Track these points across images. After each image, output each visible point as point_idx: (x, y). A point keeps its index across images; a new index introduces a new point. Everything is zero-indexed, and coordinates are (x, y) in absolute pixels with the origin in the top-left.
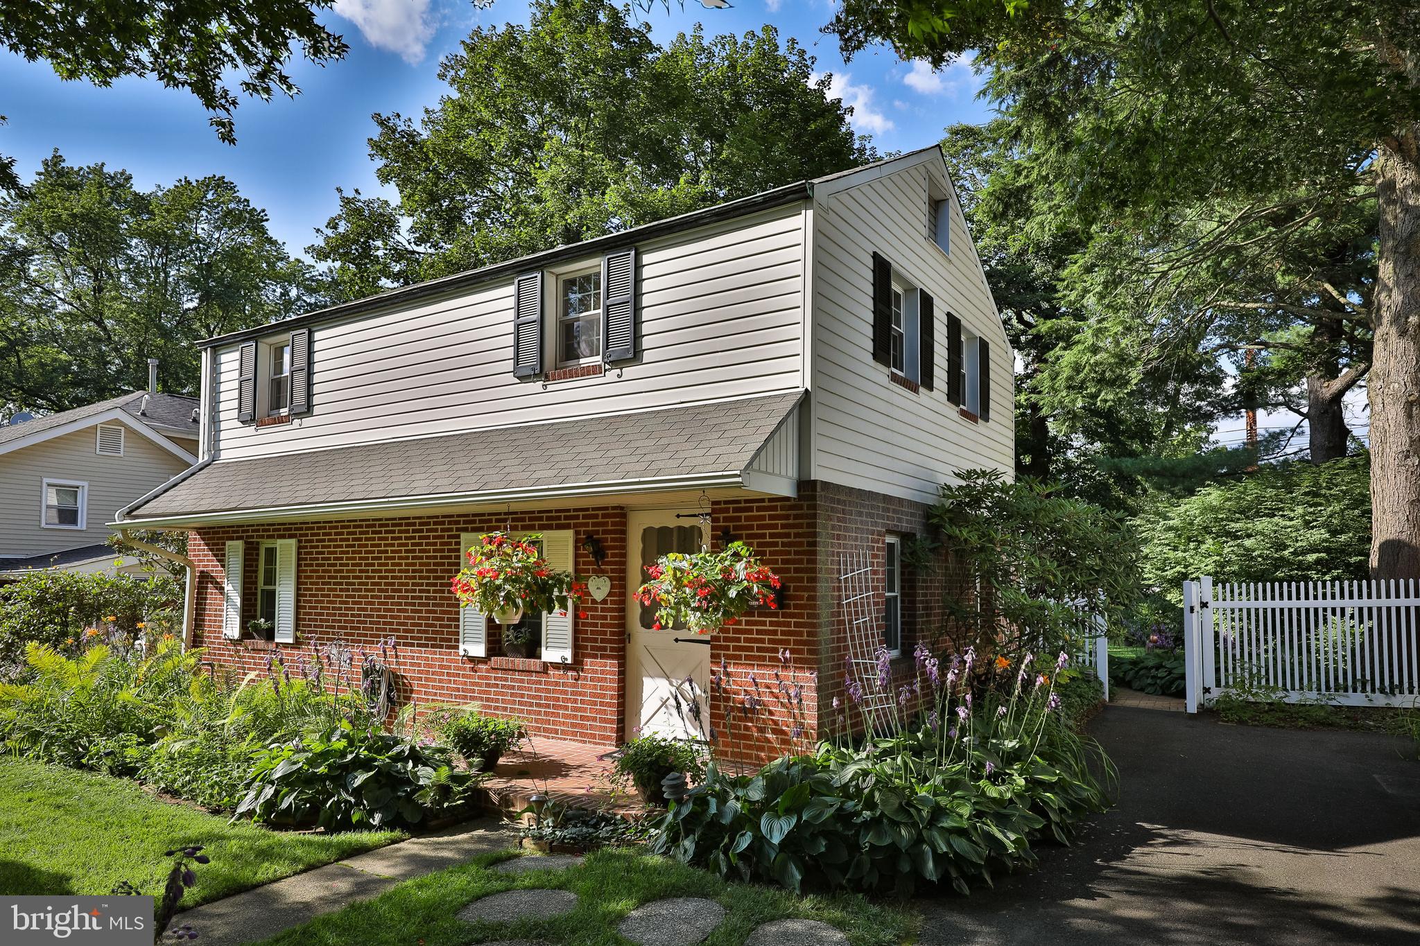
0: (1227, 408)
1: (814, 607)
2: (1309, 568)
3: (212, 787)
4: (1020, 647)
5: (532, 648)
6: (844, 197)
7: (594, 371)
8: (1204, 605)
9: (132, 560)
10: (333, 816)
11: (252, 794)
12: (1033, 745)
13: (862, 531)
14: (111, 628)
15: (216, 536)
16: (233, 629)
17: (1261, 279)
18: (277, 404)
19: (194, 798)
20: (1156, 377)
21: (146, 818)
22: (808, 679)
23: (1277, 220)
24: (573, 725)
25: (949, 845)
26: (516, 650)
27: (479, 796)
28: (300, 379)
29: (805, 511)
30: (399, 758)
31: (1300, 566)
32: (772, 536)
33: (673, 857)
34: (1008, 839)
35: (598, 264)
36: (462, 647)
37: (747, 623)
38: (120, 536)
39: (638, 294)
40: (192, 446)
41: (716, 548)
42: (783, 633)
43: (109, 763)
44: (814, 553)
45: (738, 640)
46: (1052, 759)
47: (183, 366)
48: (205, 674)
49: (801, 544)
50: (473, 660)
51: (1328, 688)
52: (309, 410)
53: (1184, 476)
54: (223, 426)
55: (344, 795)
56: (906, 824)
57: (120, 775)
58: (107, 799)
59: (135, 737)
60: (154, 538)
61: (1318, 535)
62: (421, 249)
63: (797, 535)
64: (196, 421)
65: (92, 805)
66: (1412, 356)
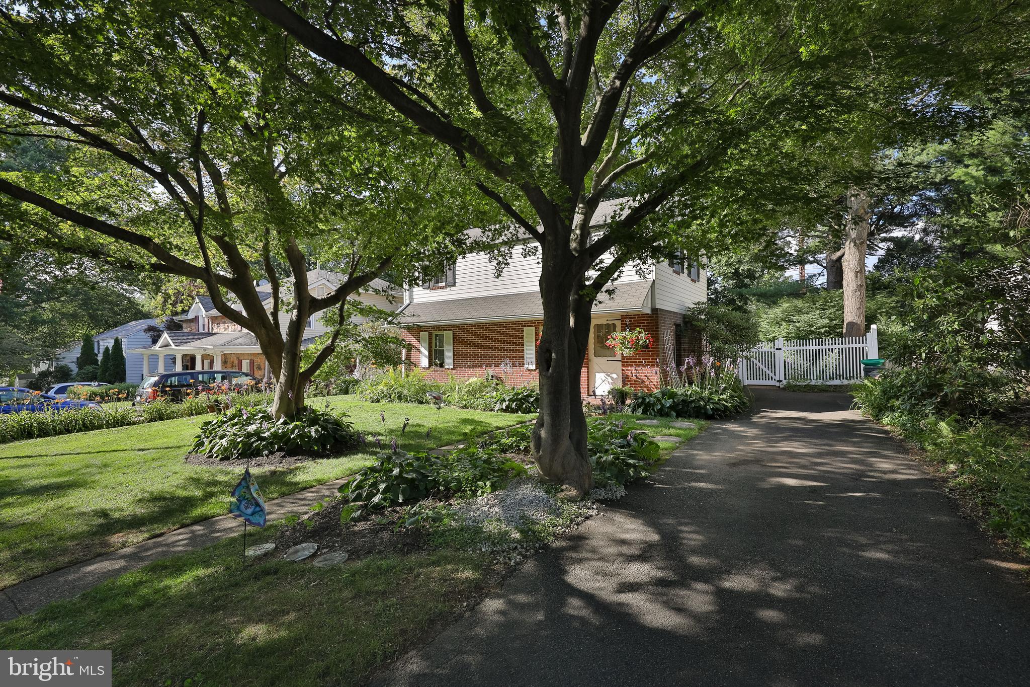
1: (658, 348)
2: (822, 334)
8: (780, 349)
11: (498, 405)
13: (669, 324)
15: (415, 330)
16: (425, 362)
25: (714, 406)
28: (450, 273)
29: (649, 316)
32: (648, 325)
36: (525, 366)
37: (635, 354)
42: (647, 356)
44: (658, 331)
45: (631, 359)
50: (530, 370)
51: (826, 378)
52: (454, 284)
53: (771, 296)
54: (414, 289)
56: (701, 402)
61: (826, 321)
63: (652, 326)
66: (857, 254)
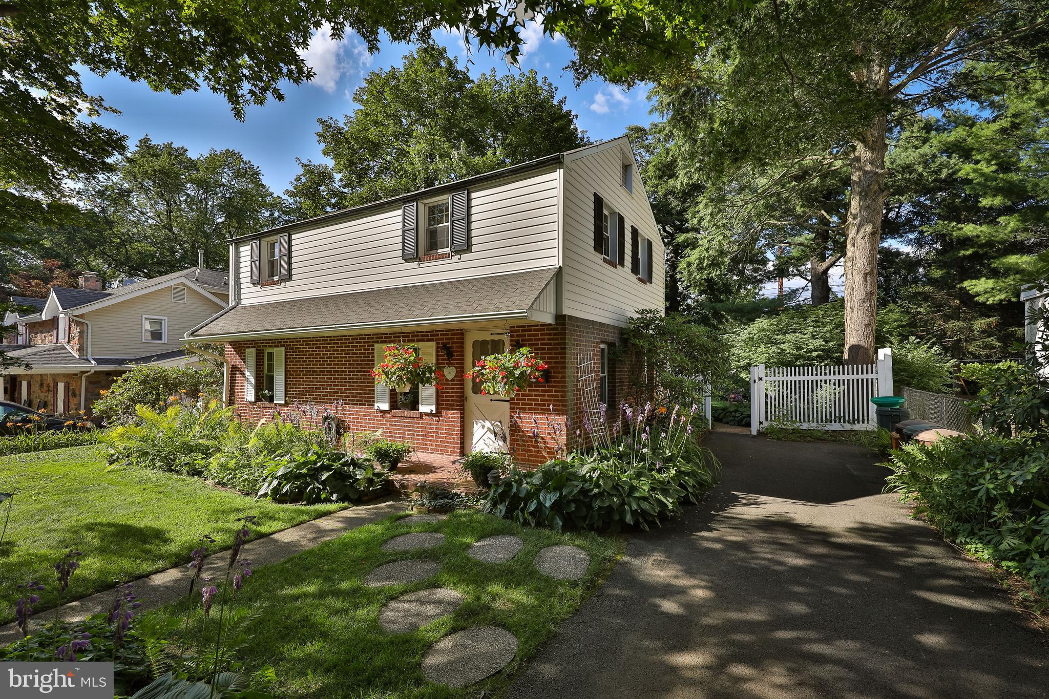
0: (769, 276)
1: (564, 382)
2: (813, 360)
3: (244, 481)
4: (670, 402)
5: (414, 405)
6: (579, 162)
7: (446, 256)
8: (760, 379)
9: (195, 359)
10: (311, 495)
11: (266, 484)
12: (679, 453)
13: (589, 341)
14: (183, 396)
15: (240, 346)
16: (250, 396)
17: (789, 210)
18: (272, 275)
19: (234, 487)
20: (735, 261)
21: (208, 498)
22: (562, 419)
23: (798, 178)
24: (437, 446)
25: (639, 505)
26: (405, 406)
27: (389, 484)
28: (284, 261)
29: (560, 331)
30: (345, 464)
31: (809, 358)
32: (542, 344)
33: (494, 514)
34: (669, 502)
35: (447, 198)
36: (376, 405)
37: (529, 391)
38: (187, 346)
39: (469, 215)
40: (225, 298)
41: (512, 352)
42: (548, 396)
43: (187, 469)
44: (565, 353)
45: (524, 400)
46: (688, 459)
47: (217, 254)
48: (236, 421)
49: (557, 349)
50: (382, 411)
51: (822, 421)
52: (289, 277)
53: (748, 312)
54: (242, 286)
55: (317, 485)
56: (616, 495)
57: (193, 475)
58: (187, 489)
59: (200, 455)
60: (207, 347)
61: (819, 342)
62: (346, 190)
63: (555, 344)
64: (227, 284)
65: (179, 491)
66: (868, 249)
